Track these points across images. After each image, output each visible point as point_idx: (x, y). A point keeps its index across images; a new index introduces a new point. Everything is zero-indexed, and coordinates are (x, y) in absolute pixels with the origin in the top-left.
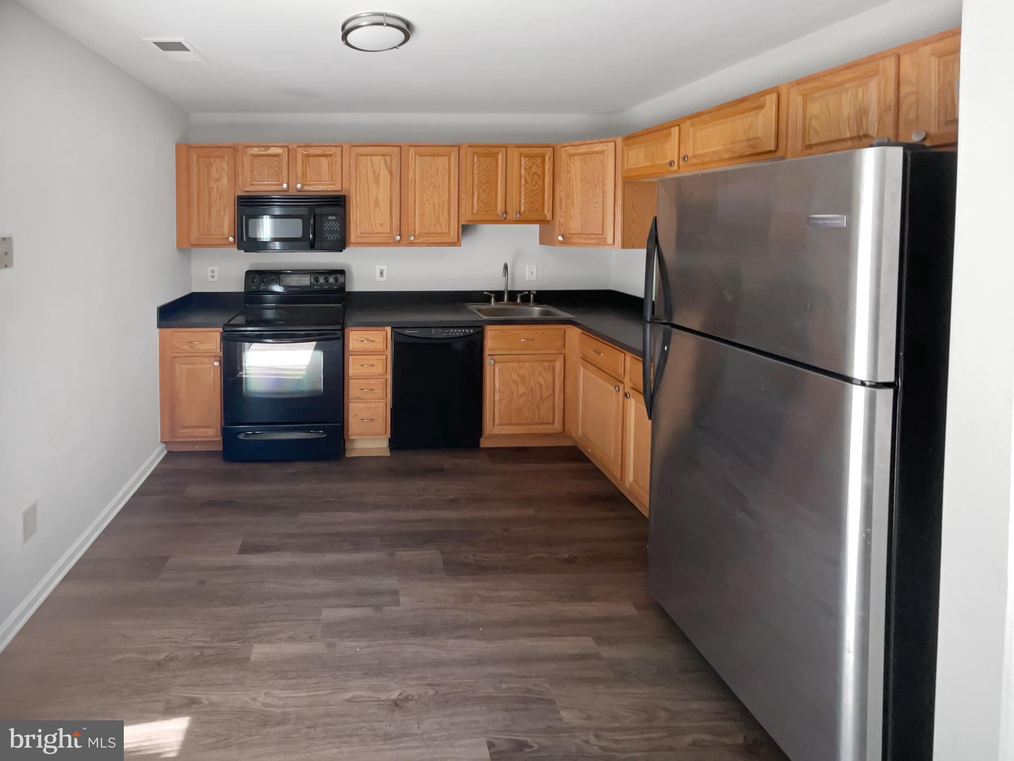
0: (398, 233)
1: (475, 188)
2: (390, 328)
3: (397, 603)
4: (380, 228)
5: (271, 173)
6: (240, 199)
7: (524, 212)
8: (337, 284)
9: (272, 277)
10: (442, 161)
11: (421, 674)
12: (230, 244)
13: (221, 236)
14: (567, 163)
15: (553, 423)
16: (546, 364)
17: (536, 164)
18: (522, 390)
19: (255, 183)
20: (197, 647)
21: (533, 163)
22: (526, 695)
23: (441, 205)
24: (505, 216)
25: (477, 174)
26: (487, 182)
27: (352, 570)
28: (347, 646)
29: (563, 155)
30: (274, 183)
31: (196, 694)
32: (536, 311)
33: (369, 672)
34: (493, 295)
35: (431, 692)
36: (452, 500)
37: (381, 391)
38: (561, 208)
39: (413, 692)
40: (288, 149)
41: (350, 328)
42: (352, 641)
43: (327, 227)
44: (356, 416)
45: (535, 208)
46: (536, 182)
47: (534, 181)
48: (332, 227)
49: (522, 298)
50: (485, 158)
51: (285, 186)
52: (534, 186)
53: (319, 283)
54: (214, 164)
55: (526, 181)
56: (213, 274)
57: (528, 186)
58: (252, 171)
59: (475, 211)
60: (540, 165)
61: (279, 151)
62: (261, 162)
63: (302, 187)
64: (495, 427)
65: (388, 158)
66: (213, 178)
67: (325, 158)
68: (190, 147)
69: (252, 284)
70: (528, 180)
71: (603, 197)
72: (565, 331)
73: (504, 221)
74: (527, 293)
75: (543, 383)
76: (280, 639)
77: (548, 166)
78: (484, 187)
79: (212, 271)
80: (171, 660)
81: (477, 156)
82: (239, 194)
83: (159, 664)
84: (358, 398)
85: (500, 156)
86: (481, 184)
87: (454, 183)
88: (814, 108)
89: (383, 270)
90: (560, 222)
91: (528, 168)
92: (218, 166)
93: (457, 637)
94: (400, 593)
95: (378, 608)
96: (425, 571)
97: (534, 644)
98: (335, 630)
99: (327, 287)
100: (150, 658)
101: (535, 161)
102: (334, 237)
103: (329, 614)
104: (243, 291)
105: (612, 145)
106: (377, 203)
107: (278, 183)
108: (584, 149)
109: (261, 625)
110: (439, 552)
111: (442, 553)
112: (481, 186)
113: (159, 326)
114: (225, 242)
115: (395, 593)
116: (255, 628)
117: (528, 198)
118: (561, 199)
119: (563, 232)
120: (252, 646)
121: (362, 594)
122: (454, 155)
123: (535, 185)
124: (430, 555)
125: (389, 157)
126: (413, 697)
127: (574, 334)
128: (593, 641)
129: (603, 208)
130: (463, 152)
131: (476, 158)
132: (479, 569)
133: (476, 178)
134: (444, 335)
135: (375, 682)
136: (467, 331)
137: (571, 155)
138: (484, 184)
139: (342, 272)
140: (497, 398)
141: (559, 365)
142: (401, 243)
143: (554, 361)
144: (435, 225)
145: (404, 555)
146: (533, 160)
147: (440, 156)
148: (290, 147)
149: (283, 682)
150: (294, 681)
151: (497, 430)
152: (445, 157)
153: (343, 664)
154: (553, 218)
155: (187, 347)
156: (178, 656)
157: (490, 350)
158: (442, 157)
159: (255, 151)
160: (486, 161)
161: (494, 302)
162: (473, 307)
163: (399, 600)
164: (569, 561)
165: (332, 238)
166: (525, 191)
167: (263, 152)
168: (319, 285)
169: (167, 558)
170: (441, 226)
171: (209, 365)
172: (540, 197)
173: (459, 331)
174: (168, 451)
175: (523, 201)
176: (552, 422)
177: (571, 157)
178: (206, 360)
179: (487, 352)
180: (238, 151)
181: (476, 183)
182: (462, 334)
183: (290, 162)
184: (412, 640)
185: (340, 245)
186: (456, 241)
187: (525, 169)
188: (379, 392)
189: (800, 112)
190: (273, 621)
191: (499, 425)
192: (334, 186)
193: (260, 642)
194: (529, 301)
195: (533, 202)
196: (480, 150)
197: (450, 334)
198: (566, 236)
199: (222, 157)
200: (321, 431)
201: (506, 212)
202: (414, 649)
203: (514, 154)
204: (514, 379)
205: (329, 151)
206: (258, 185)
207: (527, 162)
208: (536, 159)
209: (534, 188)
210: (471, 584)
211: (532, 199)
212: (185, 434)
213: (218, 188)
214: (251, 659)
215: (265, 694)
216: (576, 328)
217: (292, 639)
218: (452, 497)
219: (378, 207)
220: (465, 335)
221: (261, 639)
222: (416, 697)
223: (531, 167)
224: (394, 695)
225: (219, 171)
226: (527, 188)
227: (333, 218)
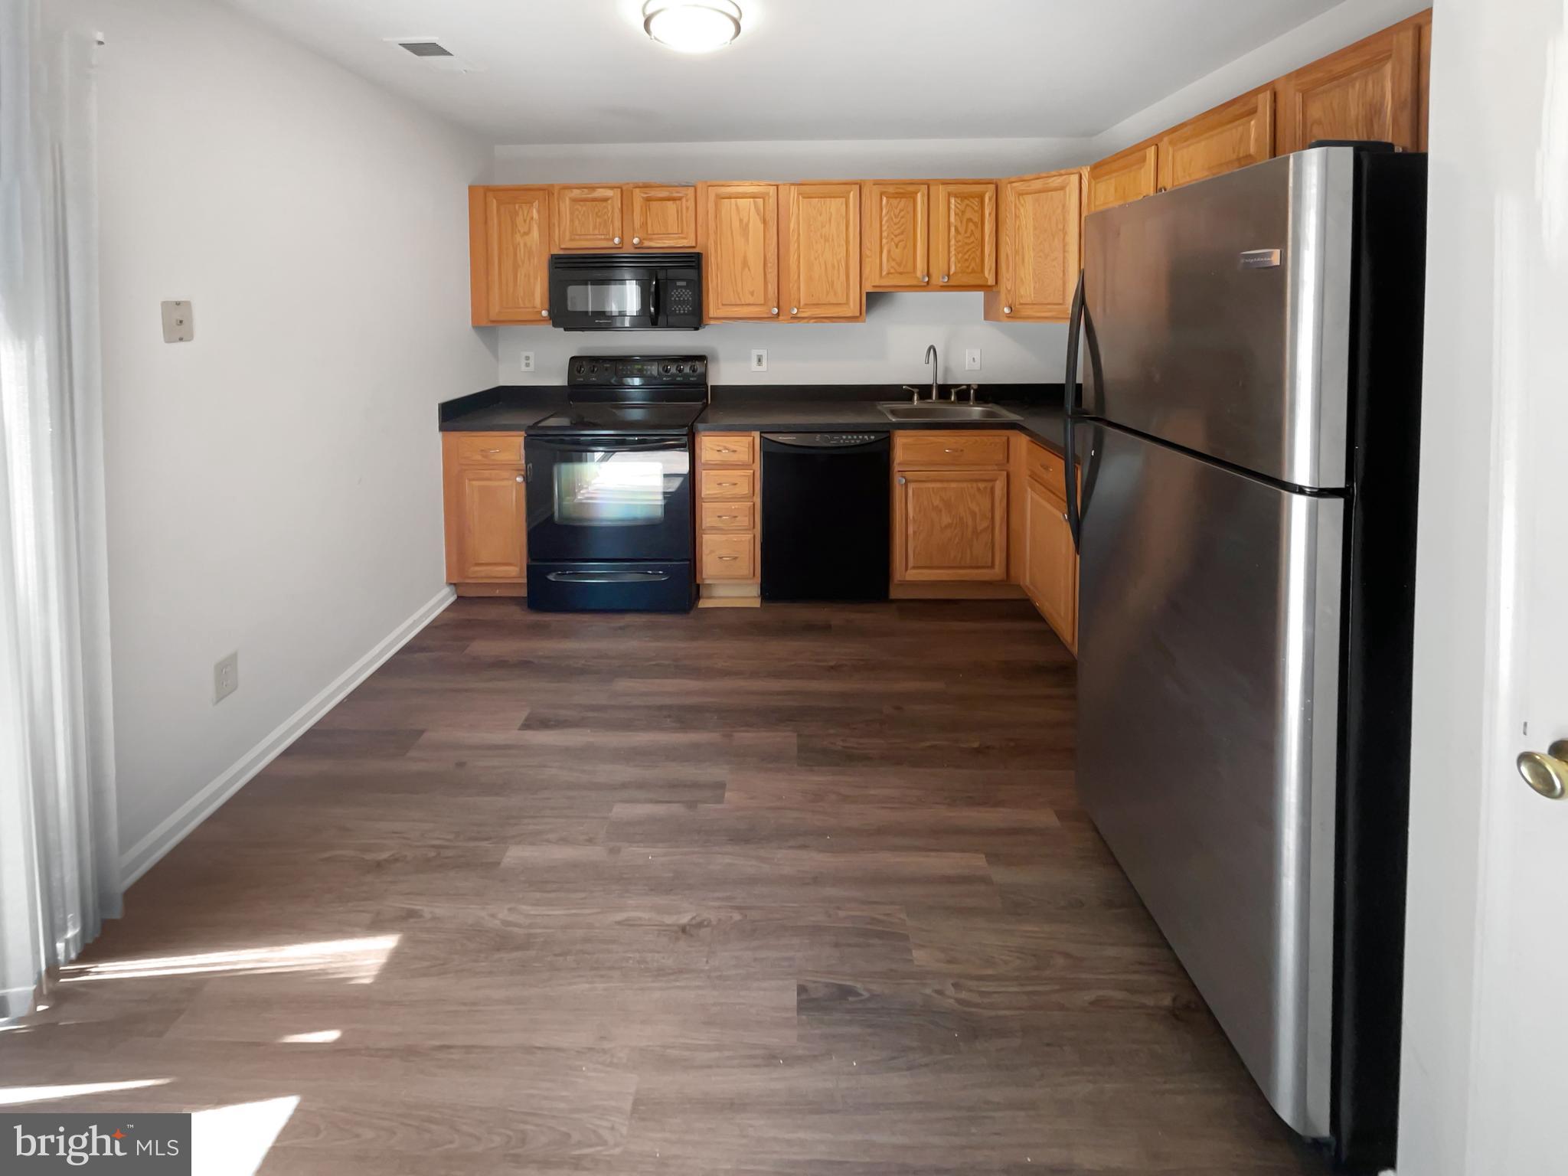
0: (775, 305)
1: (884, 241)
2: (759, 433)
3: (720, 800)
4: (750, 296)
5: (598, 224)
6: (556, 258)
7: (955, 273)
8: (695, 374)
9: (605, 365)
10: (835, 205)
11: (728, 894)
12: (543, 320)
13: (530, 310)
14: (1015, 205)
15: (992, 566)
16: (981, 485)
17: (972, 207)
18: (946, 519)
19: (577, 237)
20: (433, 846)
21: (967, 205)
22: (869, 927)
23: (836, 264)
24: (927, 279)
25: (887, 221)
26: (902, 233)
27: (672, 754)
28: (636, 853)
29: (1009, 196)
30: (603, 237)
31: (417, 905)
32: (976, 411)
33: (658, 886)
34: (916, 390)
35: (737, 917)
36: (832, 667)
37: (747, 519)
38: (1008, 268)
39: (712, 916)
40: (622, 191)
41: (703, 433)
42: (644, 847)
43: (675, 296)
44: (712, 552)
45: (971, 267)
46: (972, 233)
47: (969, 231)
48: (682, 295)
49: (958, 394)
50: (898, 200)
51: (617, 240)
52: (969, 237)
53: (669, 374)
54: (520, 213)
55: (957, 230)
56: (528, 362)
57: (960, 237)
58: (572, 221)
59: (884, 273)
60: (976, 208)
61: (609, 193)
62: (584, 208)
63: (641, 241)
64: (908, 571)
65: (760, 201)
66: (519, 231)
67: (671, 202)
68: (488, 190)
69: (578, 374)
70: (960, 229)
71: (1064, 251)
72: (1008, 439)
73: (927, 286)
74: (964, 387)
75: (977, 510)
76: (548, 841)
77: (988, 210)
78: (896, 240)
79: (526, 357)
80: (396, 860)
81: (887, 197)
82: (556, 251)
83: (379, 866)
84: (713, 528)
85: (919, 195)
86: (893, 236)
87: (854, 236)
88: (1316, 111)
89: (761, 356)
90: (1007, 288)
91: (960, 214)
92: (525, 215)
93: (791, 847)
94: (727, 786)
95: (692, 805)
96: (771, 759)
97: (898, 860)
98: (626, 832)
99: (681, 379)
100: (369, 856)
101: (968, 202)
102: (684, 310)
103: (622, 811)
104: (566, 384)
105: (1075, 178)
106: (745, 264)
107: (608, 237)
108: (1037, 185)
109: (526, 821)
110: (796, 734)
111: (799, 736)
112: (892, 239)
113: (442, 429)
114: (538, 317)
115: (721, 786)
116: (516, 824)
117: (960, 255)
118: (1007, 255)
119: (1010, 302)
120: (508, 847)
121: (674, 785)
122: (853, 196)
123: (971, 235)
124: (784, 738)
125: (762, 200)
126: (710, 921)
127: (1021, 442)
128: (984, 860)
129: (1064, 267)
130: (865, 191)
131: (884, 200)
132: (847, 759)
133: (884, 228)
134: (833, 443)
135: (662, 900)
136: (866, 437)
137: (1020, 194)
138: (896, 236)
139: (702, 358)
140: (911, 531)
141: (1000, 486)
142: (781, 318)
143: (993, 480)
144: (828, 293)
145: (746, 737)
146: (966, 202)
147: (834, 197)
148: (624, 188)
149: (538, 895)
150: (552, 895)
151: (912, 575)
152: (841, 199)
153: (625, 876)
154: (996, 283)
155: (479, 457)
156: (406, 856)
157: (899, 464)
158: (838, 199)
159: (576, 193)
160: (899, 203)
161: (917, 400)
162: (885, 406)
163: (723, 797)
164: (978, 751)
165: (682, 312)
166: (955, 245)
167: (585, 194)
168: (669, 376)
169: (422, 732)
170: (835, 294)
171: (510, 482)
172: (978, 253)
173: (855, 437)
174: (458, 597)
175: (953, 259)
176: (990, 564)
177: (1021, 197)
178: (505, 474)
179: (896, 467)
180: (553, 194)
181: (885, 234)
182: (858, 441)
183: (624, 207)
184: (729, 848)
185: (695, 319)
186: (858, 314)
187: (956, 214)
188: (744, 521)
189: (1299, 117)
190: (544, 817)
191: (914, 568)
192: (685, 241)
193: (519, 843)
194: (968, 399)
195: (966, 260)
196: (891, 189)
197: (842, 441)
198: (1015, 306)
199: (531, 203)
200: (660, 572)
201: (928, 275)
202: (727, 860)
203: (940, 193)
204: (935, 504)
205: (678, 192)
206: (580, 240)
207: (958, 205)
208: (971, 200)
209: (967, 241)
210: (830, 778)
211: (966, 257)
212: (479, 573)
213: (525, 245)
214: (502, 865)
215: (510, 909)
216: (1024, 435)
217: (564, 841)
218: (832, 664)
219: (747, 269)
220: (863, 443)
221: (520, 839)
222: (714, 923)
223: (963, 212)
224: (685, 919)
225: (528, 221)
226: (960, 241)
227: (684, 284)
